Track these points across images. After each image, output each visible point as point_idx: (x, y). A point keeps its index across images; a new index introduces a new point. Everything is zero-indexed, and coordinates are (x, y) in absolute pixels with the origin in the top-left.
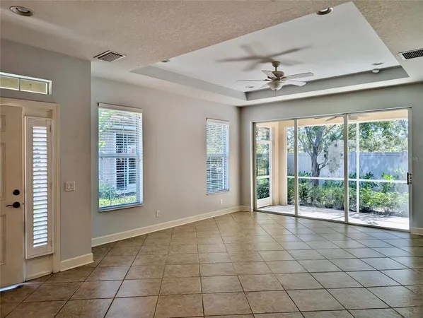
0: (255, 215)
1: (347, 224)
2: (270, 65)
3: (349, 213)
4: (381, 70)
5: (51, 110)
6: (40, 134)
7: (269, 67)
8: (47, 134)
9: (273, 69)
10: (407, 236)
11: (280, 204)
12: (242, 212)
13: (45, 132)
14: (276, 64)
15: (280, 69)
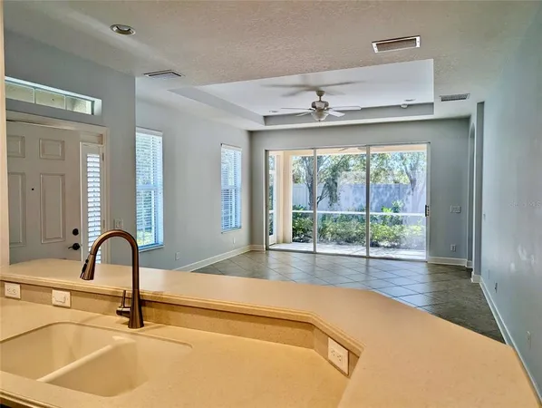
0: (267, 254)
1: (368, 257)
2: (315, 93)
3: (370, 249)
4: (409, 105)
5: (102, 135)
6: (94, 162)
7: (314, 97)
8: (100, 163)
9: (317, 98)
10: (424, 265)
11: (284, 242)
12: (252, 252)
13: (98, 160)
14: (320, 94)
15: (323, 98)
